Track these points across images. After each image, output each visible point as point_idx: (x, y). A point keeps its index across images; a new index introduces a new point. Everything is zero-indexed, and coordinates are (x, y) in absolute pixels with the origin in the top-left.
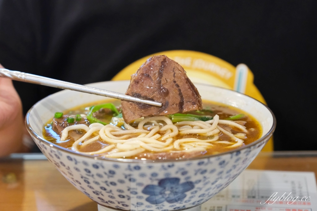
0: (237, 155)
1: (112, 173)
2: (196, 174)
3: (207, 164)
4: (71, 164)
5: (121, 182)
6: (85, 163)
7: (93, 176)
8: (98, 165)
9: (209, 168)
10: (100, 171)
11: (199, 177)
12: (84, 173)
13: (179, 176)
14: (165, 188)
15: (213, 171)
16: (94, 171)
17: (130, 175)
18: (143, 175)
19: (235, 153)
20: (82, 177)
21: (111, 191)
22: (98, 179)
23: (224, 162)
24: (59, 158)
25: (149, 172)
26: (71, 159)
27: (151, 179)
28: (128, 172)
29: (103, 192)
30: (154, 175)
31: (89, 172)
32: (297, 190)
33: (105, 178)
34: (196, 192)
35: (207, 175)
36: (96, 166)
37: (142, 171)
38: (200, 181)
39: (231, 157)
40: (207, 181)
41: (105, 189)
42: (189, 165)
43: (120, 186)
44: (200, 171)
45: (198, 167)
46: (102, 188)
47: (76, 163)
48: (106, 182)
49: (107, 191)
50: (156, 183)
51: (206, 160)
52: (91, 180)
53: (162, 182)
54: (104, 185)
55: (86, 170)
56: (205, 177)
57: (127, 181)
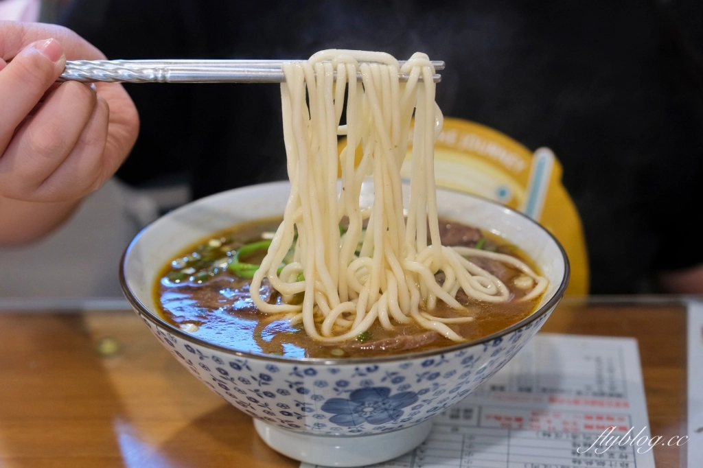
0: (495, 344)
1: (265, 379)
2: (419, 381)
3: (439, 364)
4: (195, 358)
5: (283, 392)
6: (217, 360)
7: (232, 379)
8: (240, 364)
9: (443, 369)
10: (244, 373)
11: (426, 384)
12: (217, 375)
13: (387, 384)
14: (363, 404)
15: (451, 374)
16: (233, 373)
17: (297, 383)
18: (321, 384)
19: (492, 342)
20: (214, 379)
21: (266, 405)
22: (241, 386)
23: (471, 358)
24: (172, 345)
25: (332, 379)
26: (192, 351)
27: (336, 390)
28: (294, 379)
29: (253, 404)
30: (342, 384)
31: (226, 373)
32: (606, 375)
33: (255, 385)
34: (421, 406)
35: (439, 380)
36: (236, 366)
37: (319, 377)
38: (427, 391)
39: (485, 350)
40: (440, 388)
41: (256, 401)
42: (406, 366)
43: (280, 399)
44: (427, 376)
45: (423, 370)
46: (250, 398)
47: (201, 358)
48: (256, 391)
49: (259, 404)
50: (345, 396)
51: (437, 358)
52: (229, 385)
53: (357, 395)
54: (254, 396)
55: (219, 370)
56: (436, 385)
57: (293, 391)
